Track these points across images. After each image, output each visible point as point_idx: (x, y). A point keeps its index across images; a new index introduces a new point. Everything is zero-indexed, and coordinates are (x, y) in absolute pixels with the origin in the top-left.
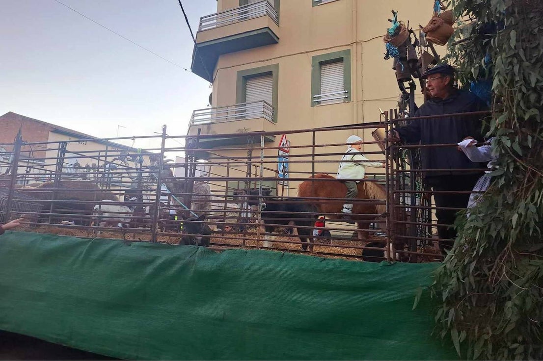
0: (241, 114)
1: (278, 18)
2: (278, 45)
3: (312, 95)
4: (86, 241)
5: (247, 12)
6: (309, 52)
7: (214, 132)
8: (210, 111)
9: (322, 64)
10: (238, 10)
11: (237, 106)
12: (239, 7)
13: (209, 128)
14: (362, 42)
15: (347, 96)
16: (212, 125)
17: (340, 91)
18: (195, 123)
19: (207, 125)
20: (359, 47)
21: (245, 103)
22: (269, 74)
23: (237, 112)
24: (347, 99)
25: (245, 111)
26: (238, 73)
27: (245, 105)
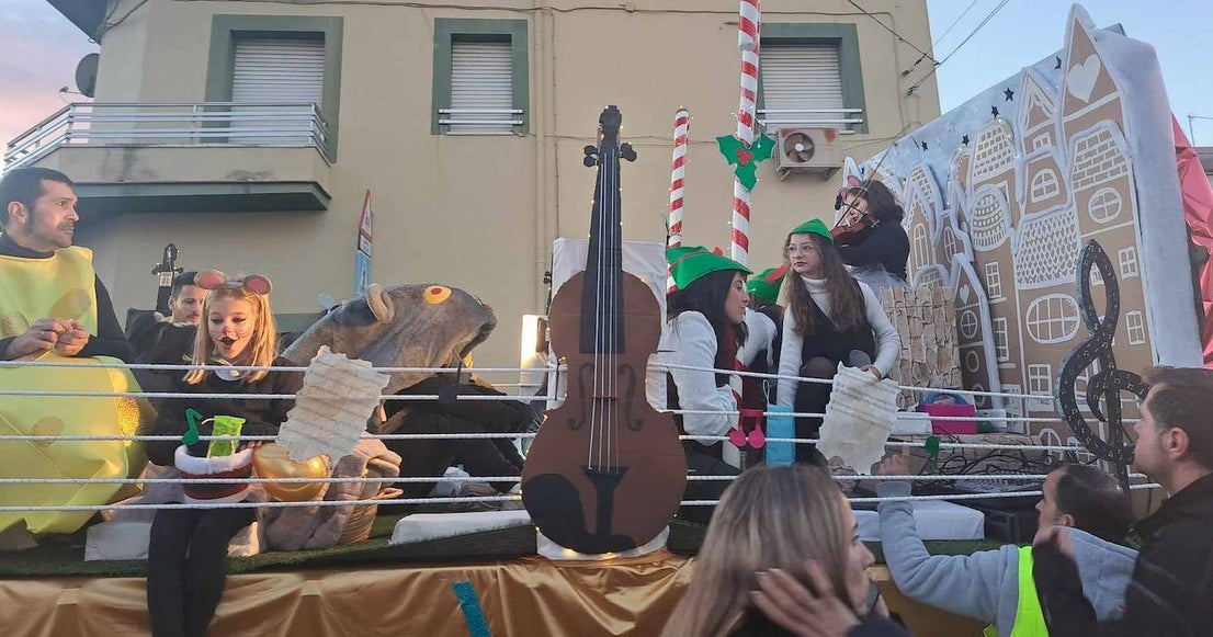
3: (435, 107)
6: (426, 6)
7: (147, 172)
8: (89, 110)
11: (207, 108)
13: (129, 161)
14: (553, 12)
15: (521, 122)
16: (139, 153)
17: (503, 110)
18: (73, 141)
19: (121, 152)
20: (548, 20)
21: (229, 104)
22: (314, 38)
23: (206, 124)
24: (521, 128)
25: (227, 124)
26: (218, 20)
27: (228, 109)
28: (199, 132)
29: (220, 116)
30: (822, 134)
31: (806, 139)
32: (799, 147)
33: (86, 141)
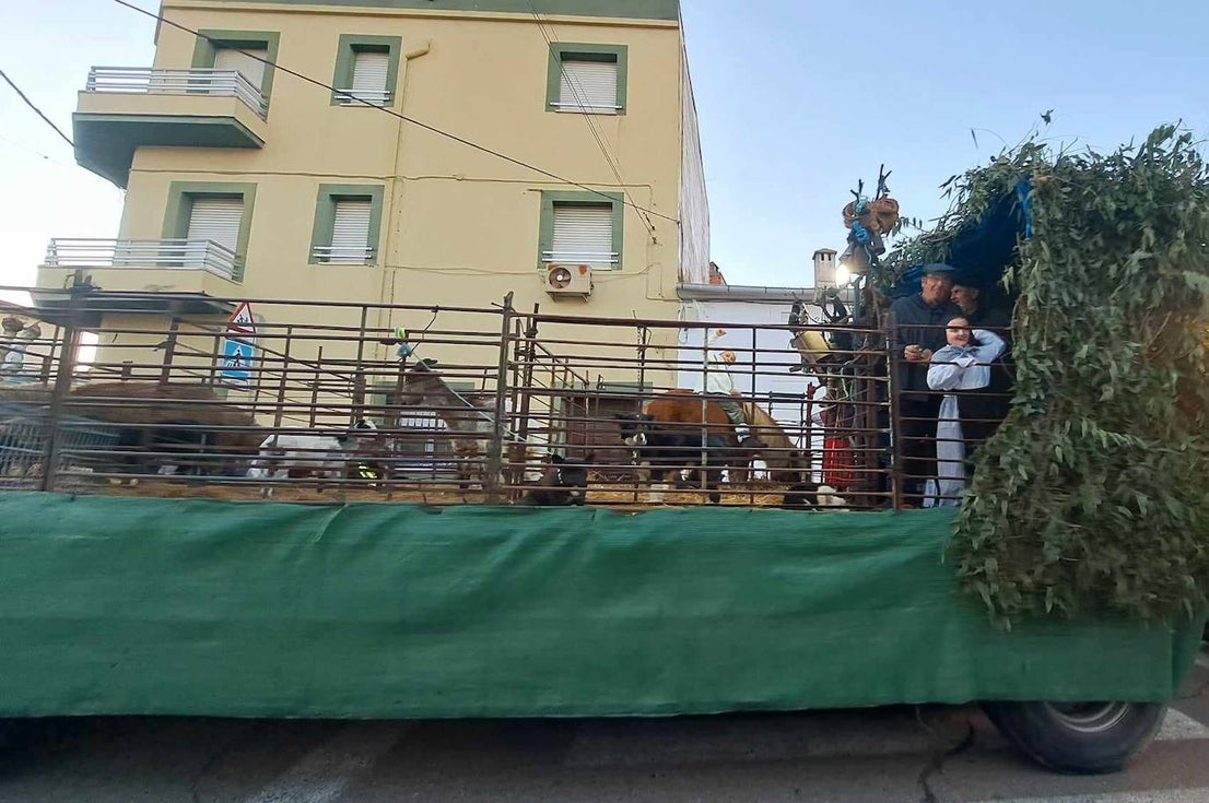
0: (175, 259)
1: (265, 107)
2: (260, 152)
3: (312, 245)
4: (320, 510)
5: (209, 82)
6: (313, 175)
8: (115, 244)
9: (338, 199)
10: (188, 74)
11: (163, 243)
12: (189, 68)
14: (403, 180)
16: (109, 272)
17: (361, 248)
20: (398, 184)
21: (185, 240)
22: (236, 198)
23: (161, 254)
24: (371, 258)
25: (183, 254)
26: (175, 185)
27: (185, 243)
28: (157, 259)
29: (178, 248)
30: (577, 269)
31: (566, 272)
32: (560, 278)
33: (110, 264)
